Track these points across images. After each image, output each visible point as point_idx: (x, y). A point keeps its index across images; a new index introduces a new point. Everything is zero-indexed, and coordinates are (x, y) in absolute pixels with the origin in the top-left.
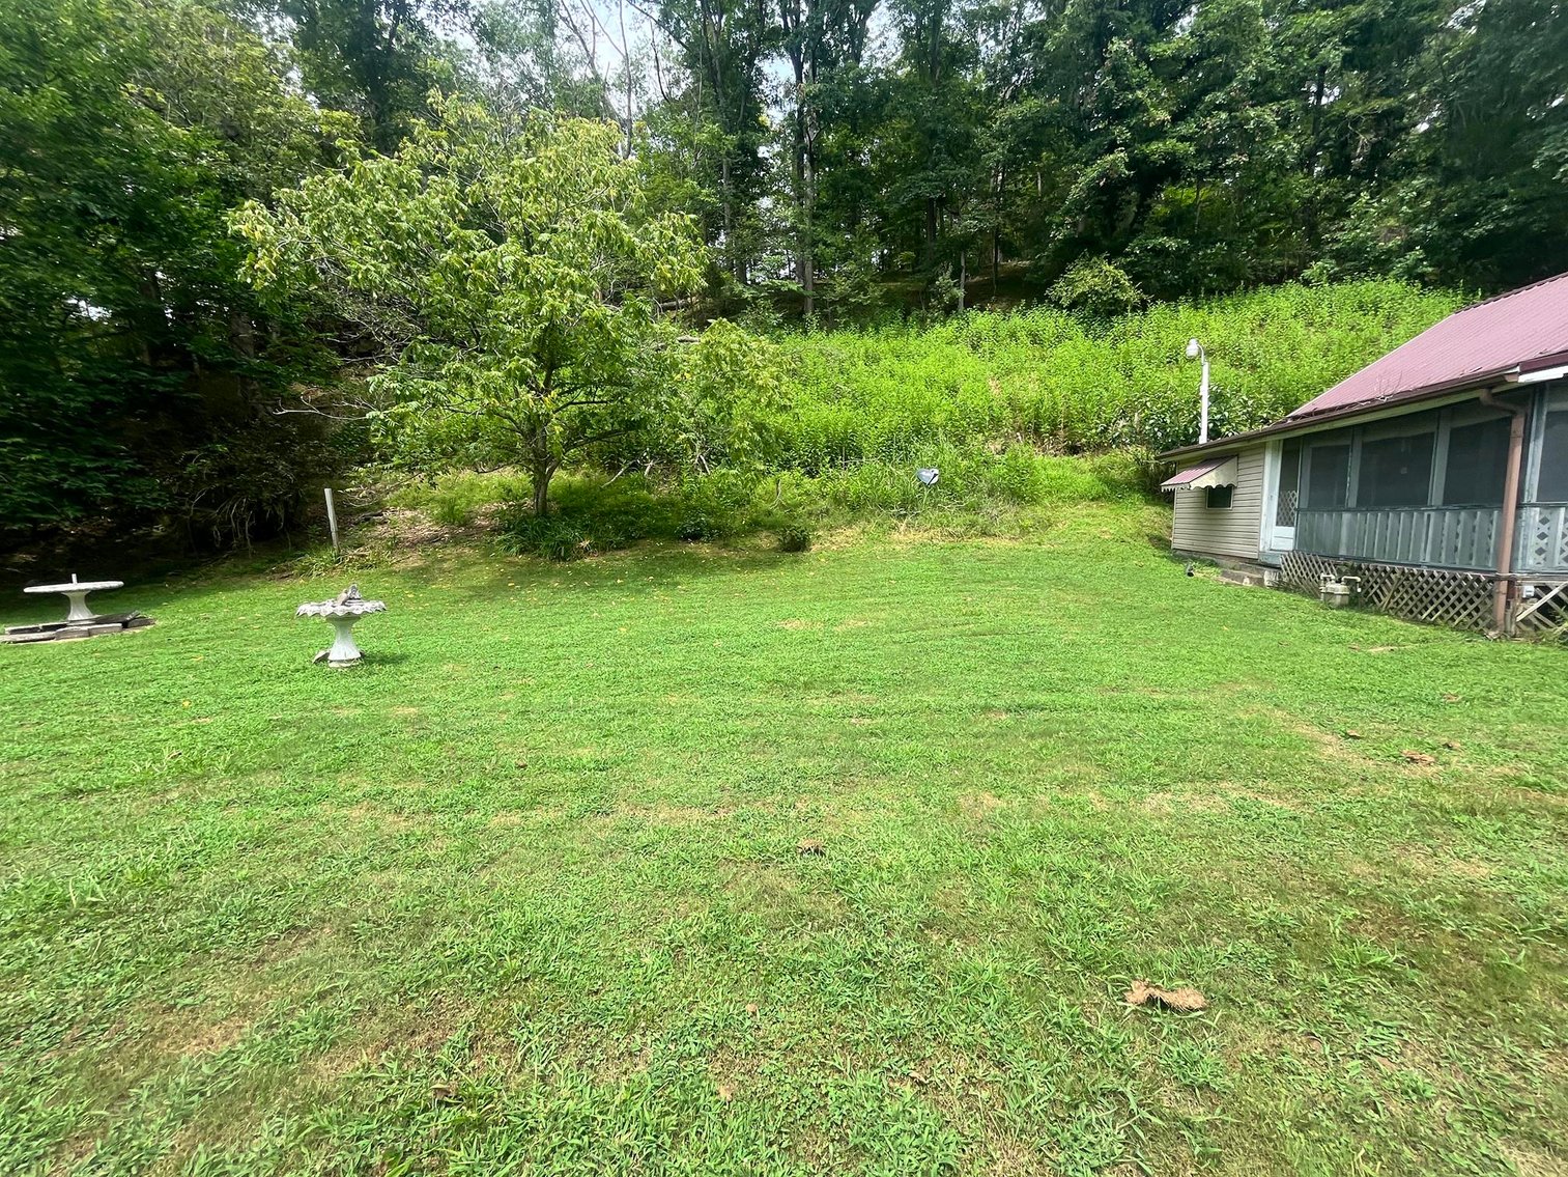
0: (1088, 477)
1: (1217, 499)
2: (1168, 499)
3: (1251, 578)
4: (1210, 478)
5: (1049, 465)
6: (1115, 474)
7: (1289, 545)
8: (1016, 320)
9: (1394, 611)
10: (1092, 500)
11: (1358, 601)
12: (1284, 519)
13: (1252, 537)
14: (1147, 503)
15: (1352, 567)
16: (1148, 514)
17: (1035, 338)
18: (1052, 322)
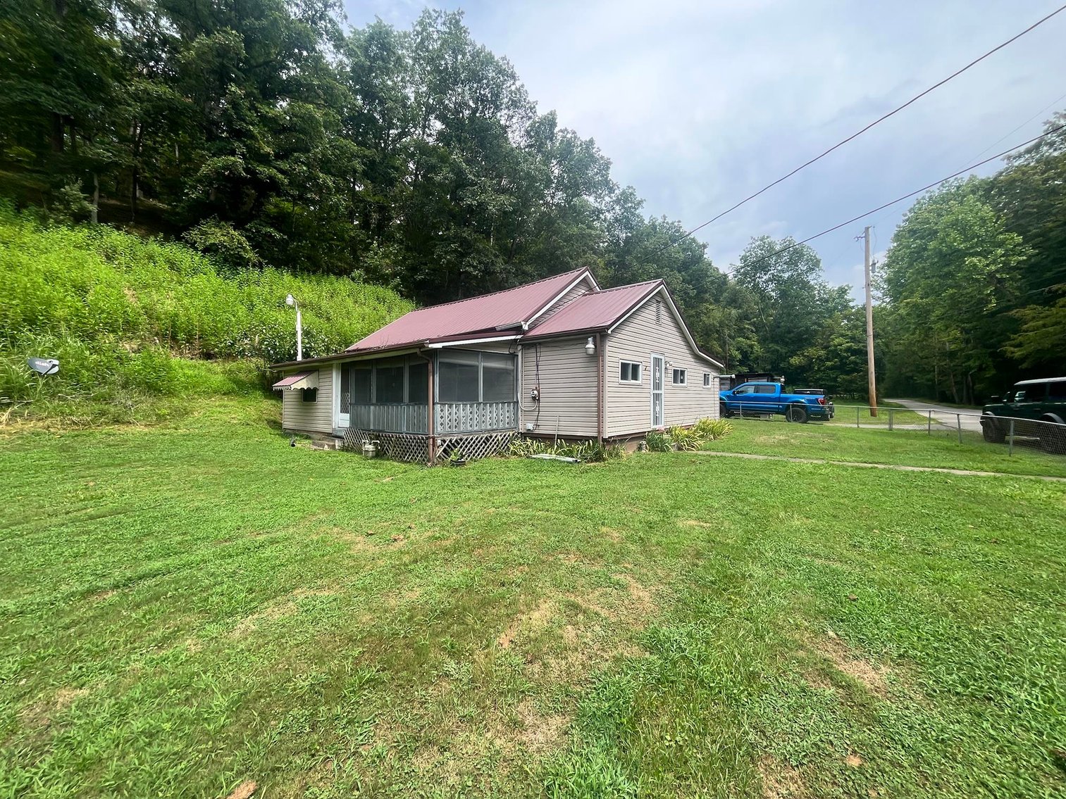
0: (220, 377)
1: (308, 396)
2: (279, 395)
3: (328, 445)
4: (303, 383)
5: (183, 365)
6: (242, 376)
7: (347, 424)
8: (154, 247)
9: (394, 458)
10: (224, 394)
11: (379, 454)
12: (344, 410)
13: (329, 420)
14: (266, 397)
15: (376, 436)
16: (265, 406)
17: (173, 265)
18: (186, 257)
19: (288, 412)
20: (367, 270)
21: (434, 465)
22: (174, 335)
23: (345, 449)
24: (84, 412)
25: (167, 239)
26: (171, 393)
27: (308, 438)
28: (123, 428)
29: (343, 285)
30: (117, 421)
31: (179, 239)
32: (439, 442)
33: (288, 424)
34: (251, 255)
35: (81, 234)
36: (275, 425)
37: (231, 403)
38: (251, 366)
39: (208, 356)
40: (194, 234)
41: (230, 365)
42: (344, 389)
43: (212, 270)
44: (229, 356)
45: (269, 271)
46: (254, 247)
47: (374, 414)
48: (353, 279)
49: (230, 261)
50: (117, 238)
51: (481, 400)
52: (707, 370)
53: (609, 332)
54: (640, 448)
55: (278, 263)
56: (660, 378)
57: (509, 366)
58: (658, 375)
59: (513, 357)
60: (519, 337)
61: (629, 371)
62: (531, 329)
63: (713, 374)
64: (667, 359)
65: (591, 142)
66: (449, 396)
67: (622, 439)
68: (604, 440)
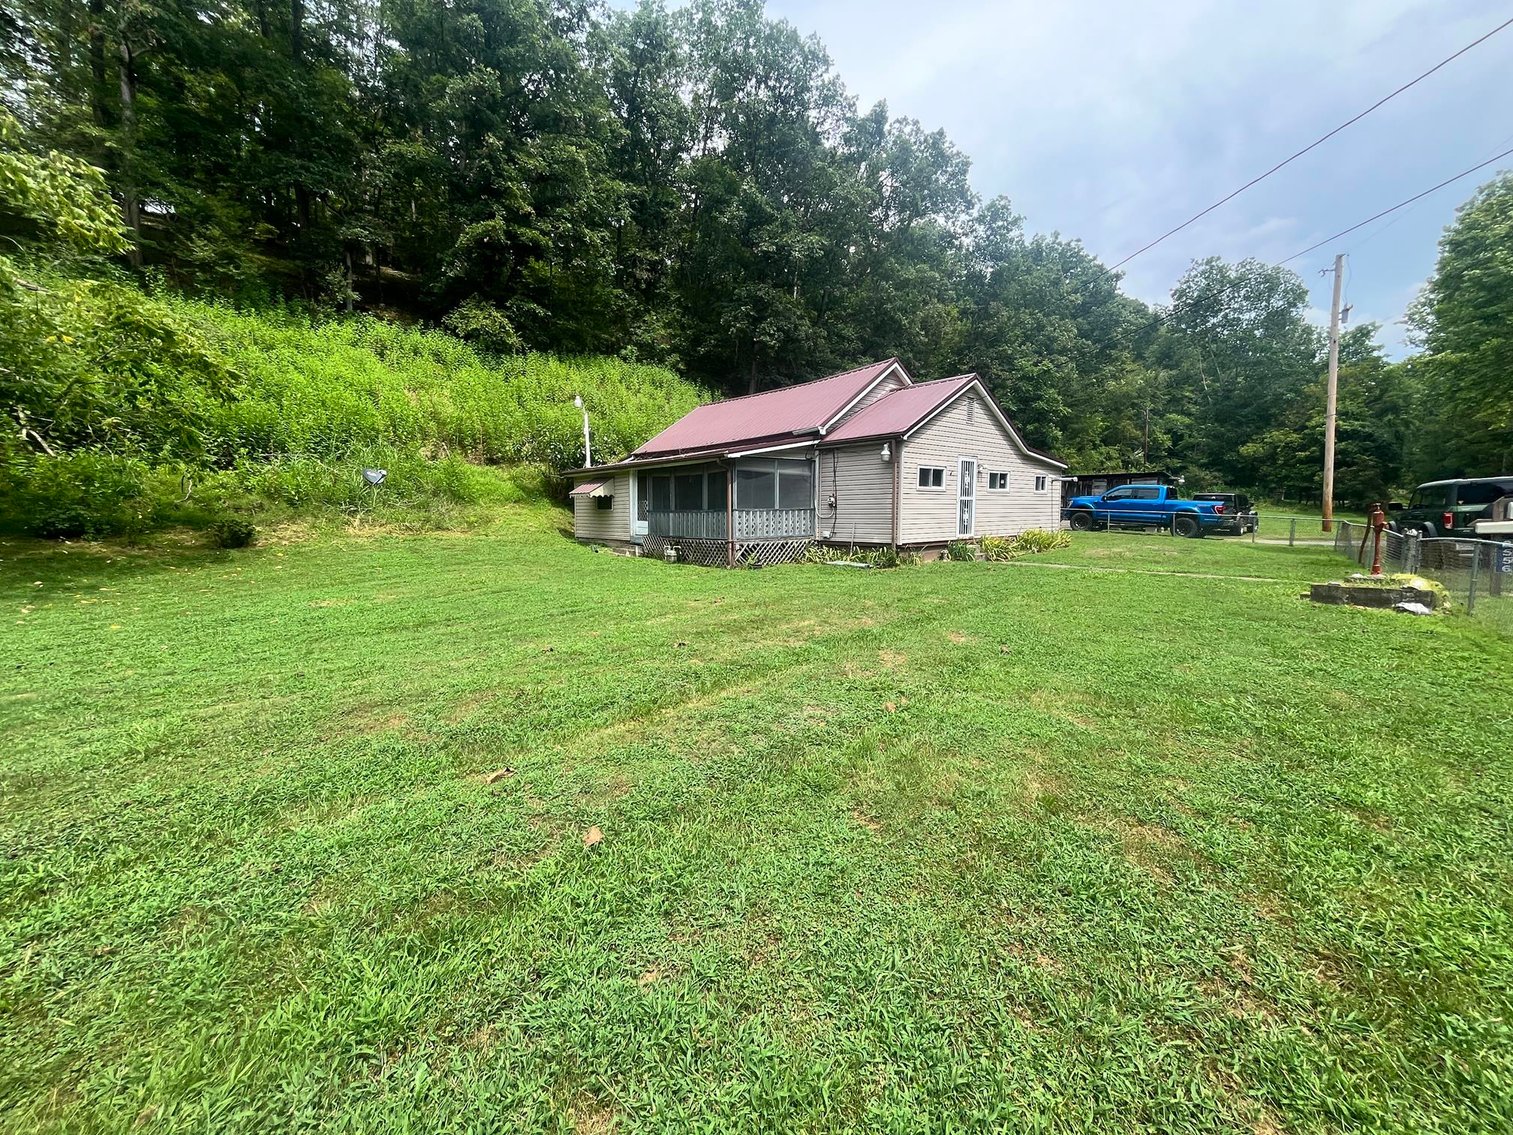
0: (509, 485)
1: (603, 504)
2: (568, 504)
3: (628, 552)
4: (600, 491)
5: (477, 474)
6: (526, 482)
7: (646, 532)
9: (695, 562)
10: (516, 502)
11: (681, 559)
12: (641, 517)
13: (626, 527)
14: (554, 505)
15: (676, 541)
16: (556, 514)
17: (438, 357)
18: (451, 347)
19: (581, 520)
20: (641, 346)
21: (734, 568)
22: (458, 440)
23: (643, 555)
24: (413, 518)
25: (426, 327)
26: (472, 501)
27: (604, 546)
28: (445, 535)
29: (613, 368)
30: (439, 528)
31: (438, 324)
32: (738, 547)
33: (580, 532)
34: (514, 340)
35: (348, 330)
36: (568, 534)
37: (524, 511)
38: (533, 471)
39: (491, 461)
40: (454, 318)
41: (515, 471)
42: (642, 496)
43: (475, 360)
44: (513, 460)
45: (533, 355)
46: (517, 330)
47: (672, 520)
48: (625, 359)
49: (493, 348)
50: (382, 329)
51: (777, 507)
52: (1041, 472)
53: (905, 438)
54: (941, 558)
55: (543, 348)
56: (970, 484)
57: (806, 472)
58: (967, 479)
59: (810, 463)
60: (816, 442)
61: (931, 477)
62: (829, 433)
63: (1050, 476)
64: (981, 462)
65: (941, 133)
66: (747, 503)
67: (918, 547)
68: (898, 547)
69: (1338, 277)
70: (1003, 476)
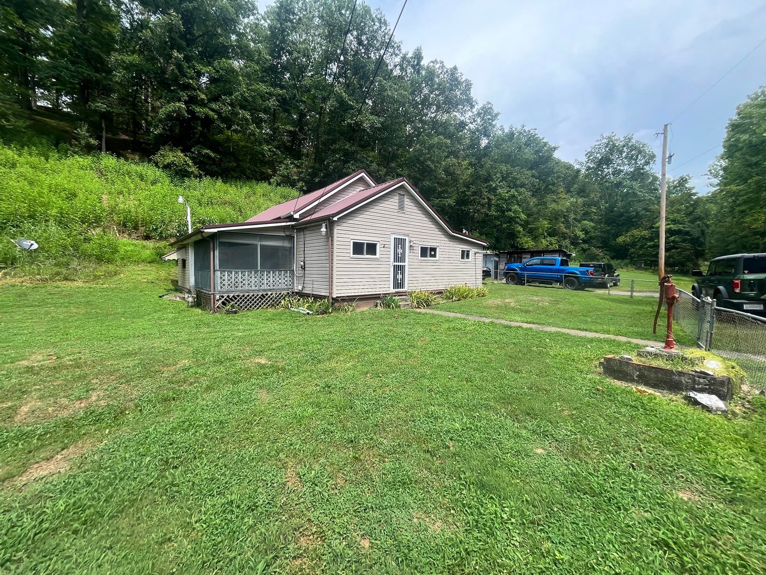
0: (150, 252)
7: (194, 281)
8: (132, 166)
13: (188, 280)
21: (214, 312)
22: (129, 225)
25: (140, 161)
26: (109, 262)
28: (69, 284)
29: (261, 188)
30: (66, 279)
31: (150, 161)
32: (217, 297)
34: (194, 169)
35: (86, 161)
39: (147, 238)
40: (157, 157)
43: (168, 181)
45: (207, 180)
51: (259, 269)
52: (466, 247)
53: (335, 219)
54: (376, 306)
55: (213, 174)
56: (403, 254)
57: (287, 244)
58: (400, 251)
59: (290, 238)
60: (292, 223)
61: (364, 248)
63: (473, 251)
64: (412, 239)
67: (351, 299)
68: (333, 299)
69: (665, 138)
70: (434, 249)
